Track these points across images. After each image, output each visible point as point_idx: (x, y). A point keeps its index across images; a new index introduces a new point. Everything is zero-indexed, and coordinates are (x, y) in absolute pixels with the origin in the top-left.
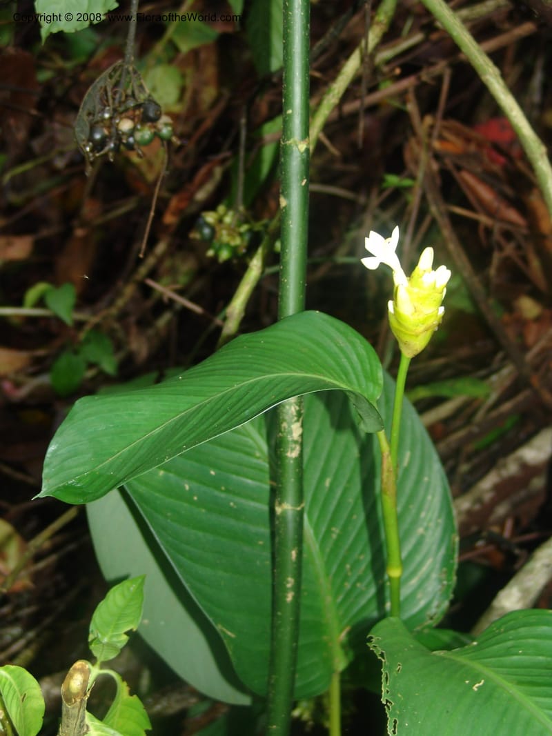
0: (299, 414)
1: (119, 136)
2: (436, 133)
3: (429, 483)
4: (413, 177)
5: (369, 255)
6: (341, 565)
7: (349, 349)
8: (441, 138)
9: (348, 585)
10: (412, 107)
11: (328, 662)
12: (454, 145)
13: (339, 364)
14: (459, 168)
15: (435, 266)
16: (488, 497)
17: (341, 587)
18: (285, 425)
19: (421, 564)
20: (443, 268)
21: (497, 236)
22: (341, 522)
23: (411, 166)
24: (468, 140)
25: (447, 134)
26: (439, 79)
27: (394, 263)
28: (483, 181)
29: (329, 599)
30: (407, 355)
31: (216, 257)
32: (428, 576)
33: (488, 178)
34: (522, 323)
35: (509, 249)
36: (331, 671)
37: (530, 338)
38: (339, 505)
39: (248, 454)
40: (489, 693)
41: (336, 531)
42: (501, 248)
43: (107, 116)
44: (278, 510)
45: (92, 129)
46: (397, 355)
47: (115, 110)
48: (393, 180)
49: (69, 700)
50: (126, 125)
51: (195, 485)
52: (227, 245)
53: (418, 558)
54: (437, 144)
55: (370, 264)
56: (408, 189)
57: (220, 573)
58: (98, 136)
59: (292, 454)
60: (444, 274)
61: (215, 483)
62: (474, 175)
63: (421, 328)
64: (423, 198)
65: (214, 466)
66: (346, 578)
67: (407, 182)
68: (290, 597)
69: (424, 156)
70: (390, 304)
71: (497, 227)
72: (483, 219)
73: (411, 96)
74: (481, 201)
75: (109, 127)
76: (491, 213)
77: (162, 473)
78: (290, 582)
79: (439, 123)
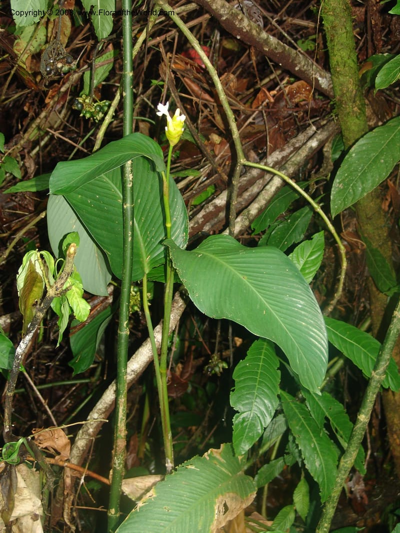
0: (132, 171)
1: (57, 69)
2: (173, 61)
3: (177, 201)
4: (163, 81)
5: (159, 111)
6: (146, 232)
7: (151, 145)
8: (175, 63)
9: (149, 240)
10: (162, 50)
11: (143, 268)
12: (181, 66)
13: (148, 150)
14: (183, 77)
15: (180, 115)
16: (200, 221)
17: (146, 239)
18: (127, 175)
19: (175, 232)
20: (183, 115)
21: (201, 107)
22: (145, 216)
23: (162, 76)
24: (187, 64)
25: (177, 61)
26: (173, 39)
27: (167, 114)
28: (193, 82)
29: (142, 244)
30: (172, 145)
31: (84, 116)
32: (178, 236)
33: (197, 80)
34: (213, 145)
35: (206, 112)
36: (144, 273)
37: (217, 152)
38: (144, 209)
39: (110, 190)
40: (204, 257)
41: (143, 218)
42: (203, 112)
43: (52, 61)
44: (125, 207)
45: (47, 66)
46: (169, 146)
47: (55, 59)
48: (155, 82)
49: (69, 256)
50: (59, 65)
51: (92, 201)
52: (89, 111)
53: (174, 229)
54: (173, 66)
55: (160, 114)
56: (162, 86)
57: (104, 232)
58: (48, 69)
59: (129, 186)
60: (184, 117)
61: (98, 200)
62: (190, 79)
63: (177, 135)
64: (168, 89)
65: (98, 194)
66: (148, 237)
67: (161, 83)
68: (130, 239)
69: (168, 71)
70: (166, 128)
71: (200, 102)
72: (194, 99)
73: (161, 45)
74: (193, 91)
75: (53, 66)
76: (197, 97)
77: (80, 196)
78: (130, 233)
79: (174, 56)
